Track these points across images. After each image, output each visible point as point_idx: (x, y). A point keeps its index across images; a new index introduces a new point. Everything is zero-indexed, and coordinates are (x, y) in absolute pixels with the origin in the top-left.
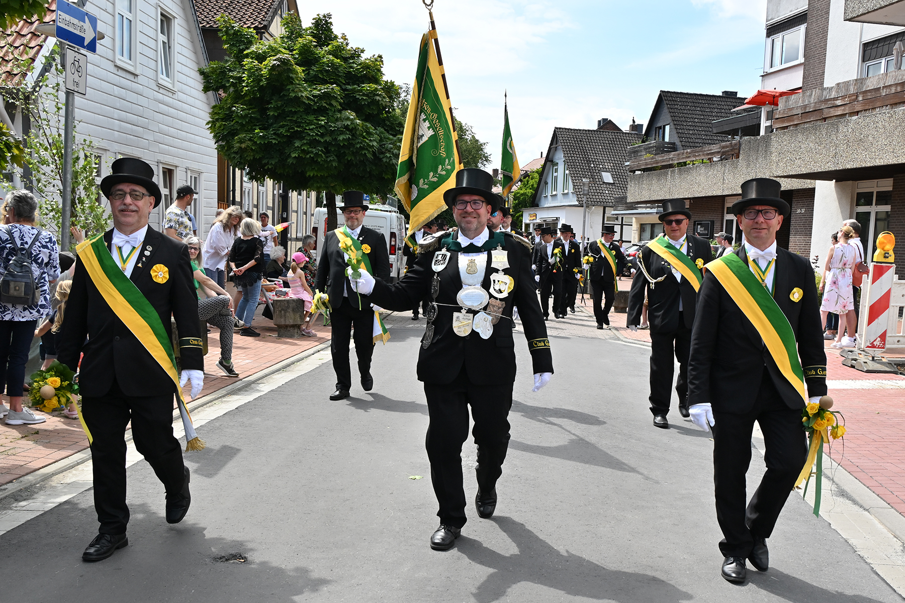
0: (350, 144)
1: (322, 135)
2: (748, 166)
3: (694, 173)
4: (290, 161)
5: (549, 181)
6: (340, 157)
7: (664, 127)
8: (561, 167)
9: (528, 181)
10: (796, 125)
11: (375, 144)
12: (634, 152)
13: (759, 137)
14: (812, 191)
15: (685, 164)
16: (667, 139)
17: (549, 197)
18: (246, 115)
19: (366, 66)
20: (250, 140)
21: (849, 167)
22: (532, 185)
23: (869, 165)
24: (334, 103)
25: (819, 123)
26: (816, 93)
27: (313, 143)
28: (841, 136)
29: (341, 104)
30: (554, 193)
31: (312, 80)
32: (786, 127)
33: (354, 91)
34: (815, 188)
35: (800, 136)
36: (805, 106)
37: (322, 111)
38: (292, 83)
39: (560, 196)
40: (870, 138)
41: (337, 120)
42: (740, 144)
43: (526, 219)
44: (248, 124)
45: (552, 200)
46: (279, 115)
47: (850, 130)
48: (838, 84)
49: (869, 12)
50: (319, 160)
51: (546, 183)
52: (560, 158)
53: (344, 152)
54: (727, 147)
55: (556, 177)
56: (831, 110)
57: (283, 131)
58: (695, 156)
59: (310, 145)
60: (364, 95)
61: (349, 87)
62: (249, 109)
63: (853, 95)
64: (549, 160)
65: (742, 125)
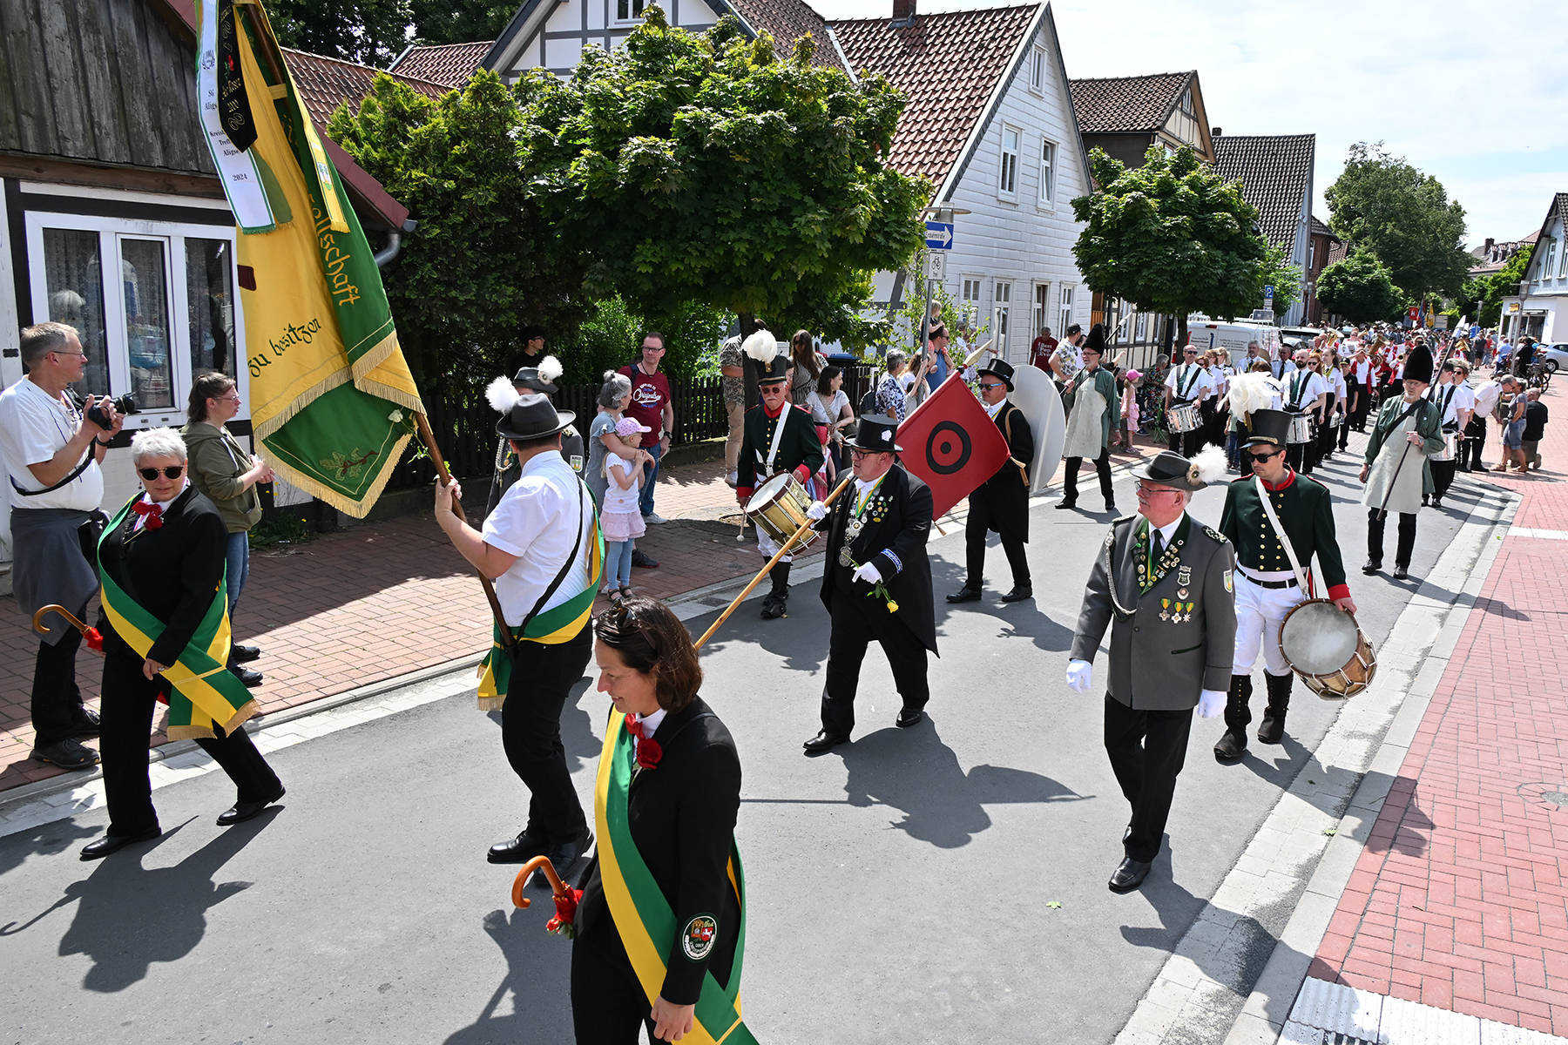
0: (1194, 271)
1: (1169, 264)
4: (1138, 288)
5: (1543, 262)
6: (1185, 284)
8: (1560, 245)
9: (1515, 261)
11: (1220, 271)
17: (1541, 283)
18: (1103, 246)
22: (1520, 267)
24: (1183, 233)
27: (1160, 272)
29: (1191, 233)
30: (1548, 277)
31: (1166, 211)
33: (1205, 220)
37: (1171, 241)
38: (1145, 217)
39: (1555, 282)
41: (1184, 249)
43: (1507, 309)
44: (1105, 255)
45: (1545, 286)
46: (1131, 246)
51: (1539, 264)
52: (1559, 231)
53: (1189, 280)
55: (1552, 257)
57: (1133, 261)
59: (1156, 273)
60: (1214, 223)
61: (1201, 216)
62: (1105, 240)
64: (1545, 235)
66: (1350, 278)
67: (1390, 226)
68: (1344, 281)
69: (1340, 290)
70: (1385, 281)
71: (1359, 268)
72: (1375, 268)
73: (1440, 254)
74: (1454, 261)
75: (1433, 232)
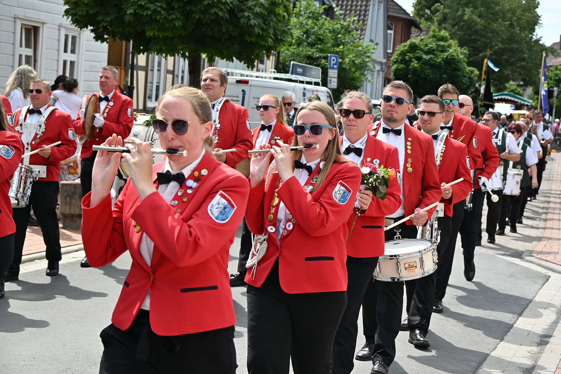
50: (158, 18)
53: (191, 10)
66: (425, 57)
67: (468, 11)
68: (419, 59)
69: (415, 69)
70: (459, 61)
71: (433, 45)
72: (450, 46)
73: (517, 42)
74: (530, 49)
75: (509, 20)
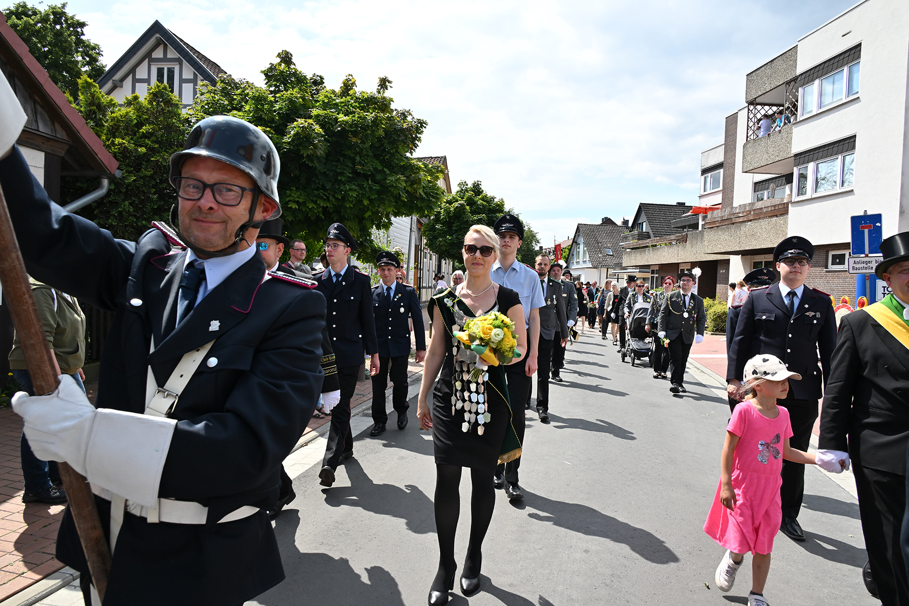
2: (692, 247)
3: (661, 250)
7: (643, 223)
8: (581, 246)
10: (718, 226)
12: (625, 238)
13: (698, 232)
14: (728, 260)
15: (656, 245)
16: (644, 230)
17: (575, 263)
19: (498, 205)
20: (444, 241)
21: (747, 249)
22: (565, 256)
23: (758, 248)
25: (730, 226)
26: (728, 210)
28: (742, 232)
30: (578, 261)
32: (712, 228)
34: (729, 259)
35: (720, 232)
36: (723, 217)
38: (464, 214)
39: (581, 262)
40: (758, 234)
42: (687, 235)
44: (443, 234)
47: (747, 229)
48: (740, 205)
49: (755, 169)
51: (573, 255)
52: (582, 241)
54: (680, 236)
55: (579, 252)
56: (737, 219)
58: (661, 241)
63: (748, 211)
65: (688, 223)
